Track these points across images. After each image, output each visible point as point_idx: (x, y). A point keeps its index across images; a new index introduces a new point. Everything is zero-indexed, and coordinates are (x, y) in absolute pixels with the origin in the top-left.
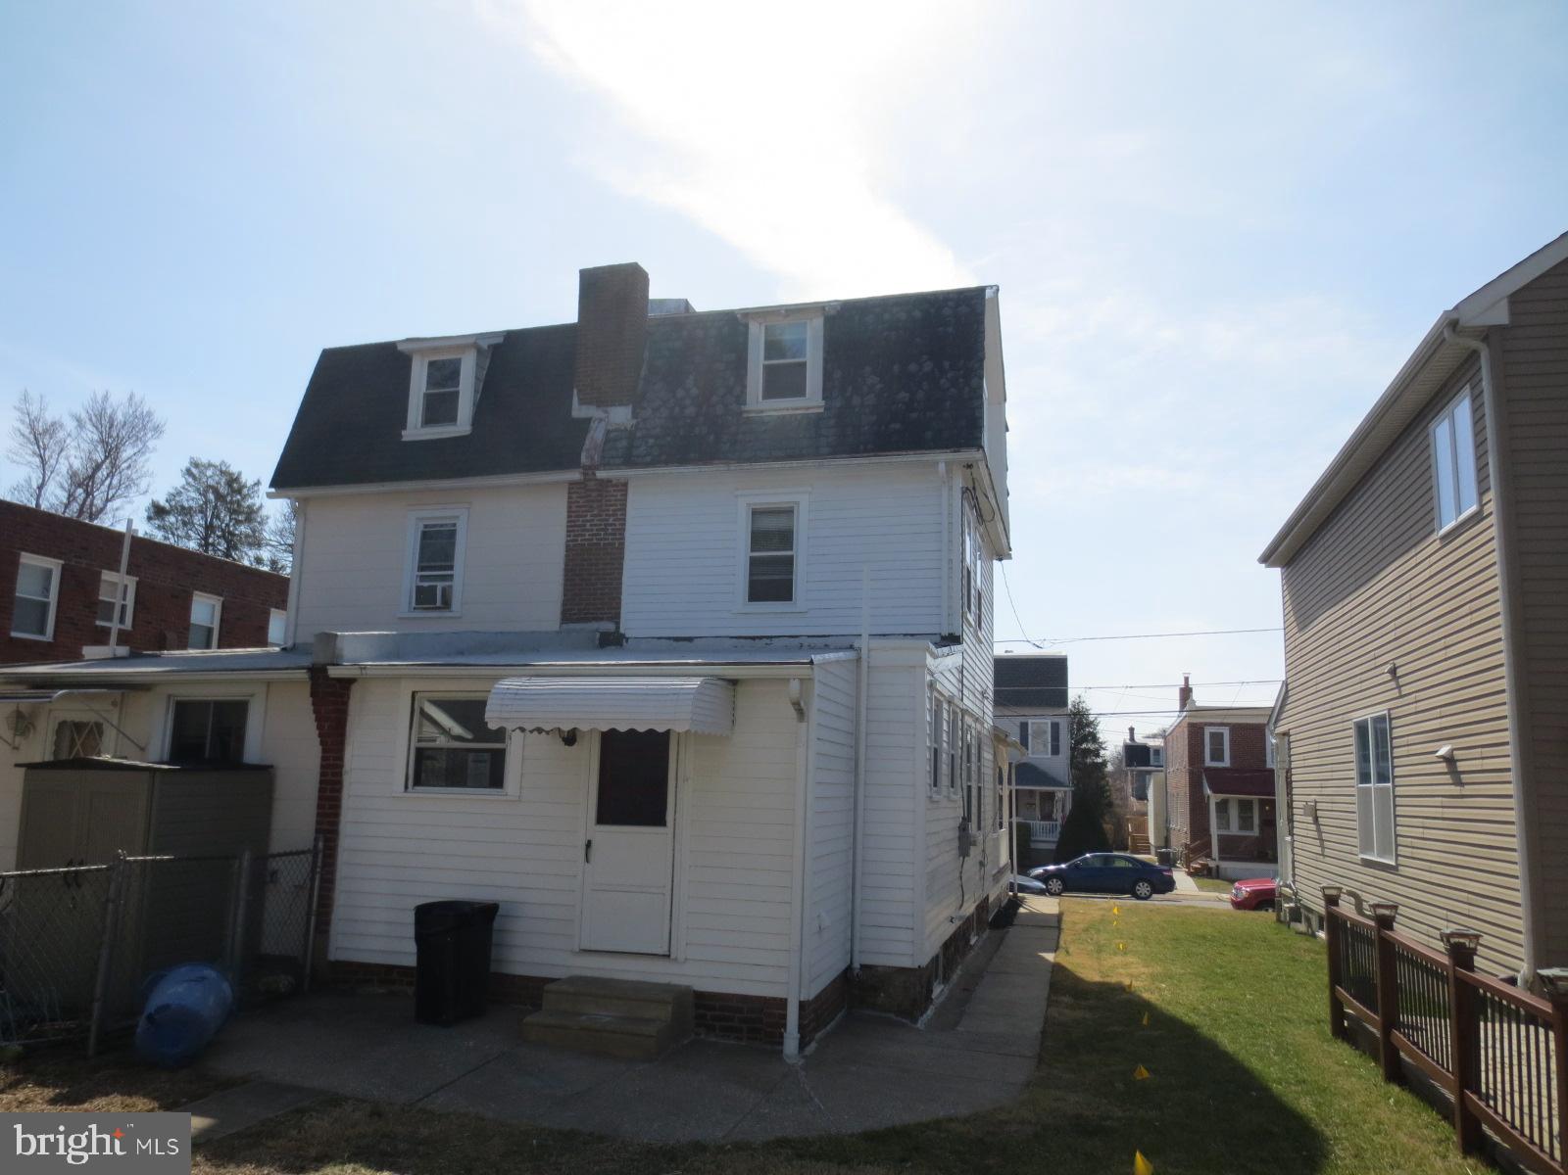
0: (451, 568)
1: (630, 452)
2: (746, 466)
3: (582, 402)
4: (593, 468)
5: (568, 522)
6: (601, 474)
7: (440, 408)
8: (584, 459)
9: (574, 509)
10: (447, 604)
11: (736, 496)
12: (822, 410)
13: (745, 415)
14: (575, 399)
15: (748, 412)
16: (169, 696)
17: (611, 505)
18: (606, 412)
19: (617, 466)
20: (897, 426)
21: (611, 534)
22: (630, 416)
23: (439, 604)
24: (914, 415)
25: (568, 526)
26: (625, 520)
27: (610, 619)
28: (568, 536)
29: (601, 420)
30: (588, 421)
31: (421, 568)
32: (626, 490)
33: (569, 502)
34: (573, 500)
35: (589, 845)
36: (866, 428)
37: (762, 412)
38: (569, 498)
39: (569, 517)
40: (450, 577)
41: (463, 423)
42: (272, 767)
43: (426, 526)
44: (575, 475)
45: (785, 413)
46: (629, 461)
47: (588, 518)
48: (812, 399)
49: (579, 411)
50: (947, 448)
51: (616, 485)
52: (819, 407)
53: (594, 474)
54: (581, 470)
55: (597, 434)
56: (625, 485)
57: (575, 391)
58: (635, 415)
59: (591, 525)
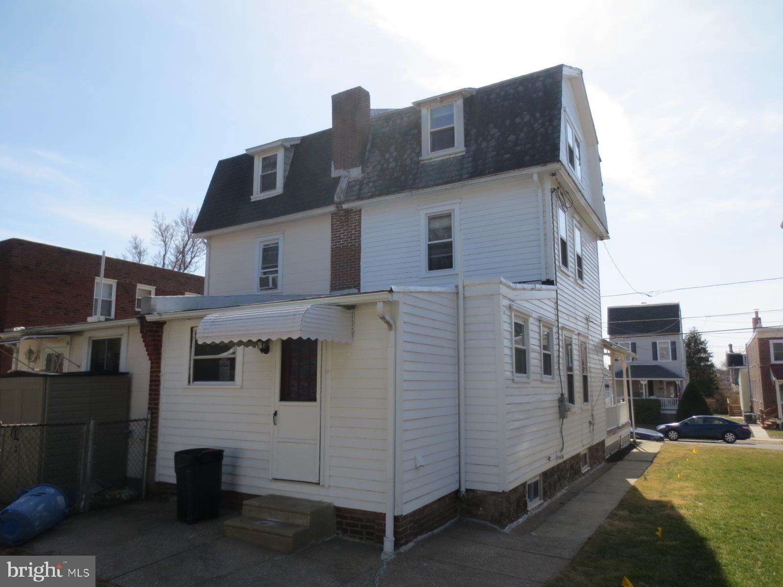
0: (277, 266)
1: (359, 191)
2: (421, 191)
3: (336, 168)
4: (341, 203)
5: (332, 235)
6: (345, 206)
7: (268, 182)
8: (336, 199)
9: (334, 228)
10: (275, 286)
11: (419, 210)
12: (464, 153)
13: (422, 163)
14: (333, 167)
15: (423, 160)
16: (90, 337)
17: (353, 223)
18: (348, 172)
19: (353, 201)
20: (507, 156)
21: (353, 240)
22: (360, 172)
23: (271, 285)
24: (518, 148)
25: (332, 238)
26: (360, 231)
27: (355, 287)
28: (332, 243)
29: (345, 177)
30: (339, 178)
31: (263, 268)
32: (360, 214)
33: (332, 224)
34: (333, 223)
35: (275, 414)
36: (490, 159)
37: (431, 159)
38: (332, 222)
39: (332, 232)
40: (277, 272)
41: (279, 189)
42: (128, 373)
43: (264, 245)
44: (332, 208)
45: (444, 158)
46: (360, 198)
47: (342, 232)
48: (459, 147)
49: (334, 173)
50: (538, 165)
51: (355, 212)
52: (462, 152)
53: (342, 207)
54: (335, 205)
55: (343, 184)
56: (360, 211)
57: (332, 162)
58: (363, 171)
59: (343, 236)
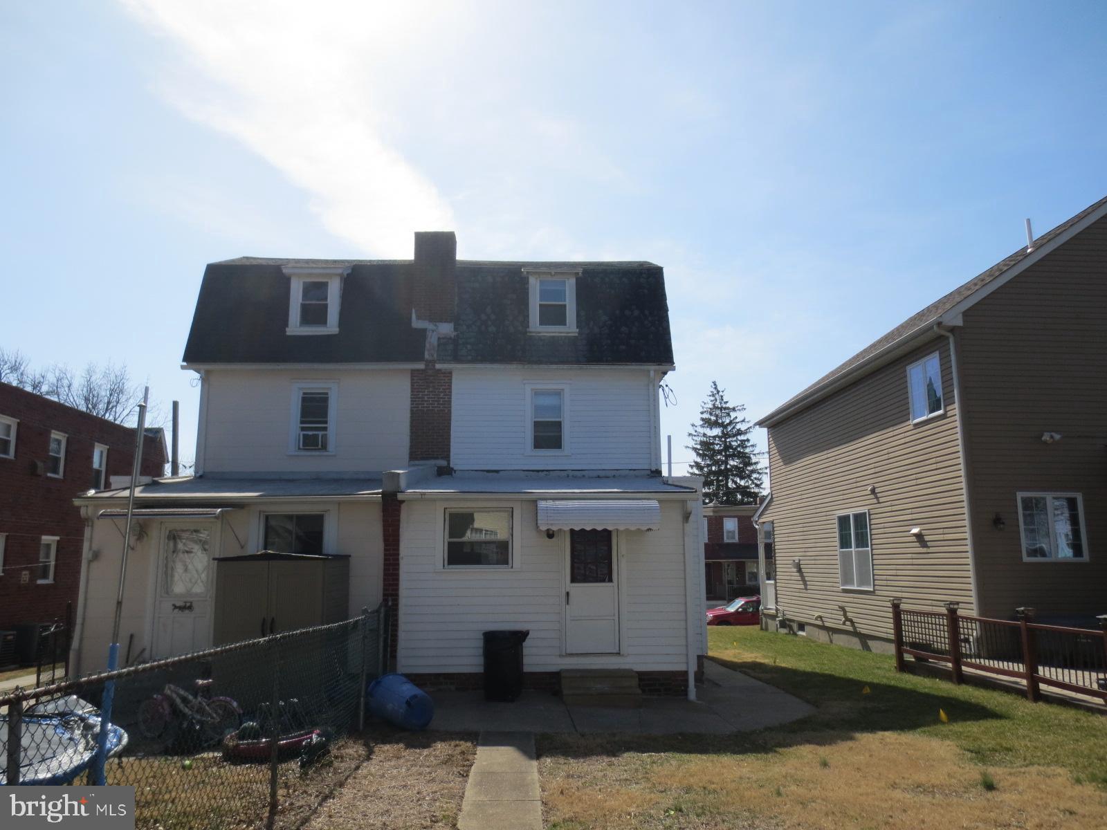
0: (326, 422)
1: (455, 351)
2: (535, 366)
3: (419, 318)
4: (433, 362)
5: (412, 395)
6: (438, 366)
7: (314, 314)
8: (427, 356)
9: (415, 387)
10: (324, 447)
11: (524, 384)
12: (577, 335)
13: (528, 334)
14: (414, 316)
15: (530, 332)
16: (260, 512)
17: (441, 386)
18: (436, 325)
19: (449, 362)
20: (623, 347)
21: (442, 404)
22: (452, 330)
23: (320, 447)
24: (633, 342)
25: (411, 398)
26: (451, 395)
27: (442, 458)
28: (412, 404)
29: (433, 331)
30: (424, 330)
31: (302, 422)
32: (451, 377)
33: (412, 383)
34: (415, 381)
35: (568, 594)
36: (605, 347)
37: (539, 333)
38: (412, 380)
39: (412, 391)
40: (325, 429)
41: (332, 326)
42: (350, 556)
43: (304, 394)
44: (421, 366)
45: (554, 334)
46: (457, 358)
47: (426, 393)
48: (570, 328)
49: (417, 324)
50: (654, 362)
51: (445, 373)
52: (575, 332)
53: (434, 366)
54: (424, 362)
55: (432, 340)
56: (451, 373)
57: (413, 311)
58: (456, 329)
59: (428, 398)
